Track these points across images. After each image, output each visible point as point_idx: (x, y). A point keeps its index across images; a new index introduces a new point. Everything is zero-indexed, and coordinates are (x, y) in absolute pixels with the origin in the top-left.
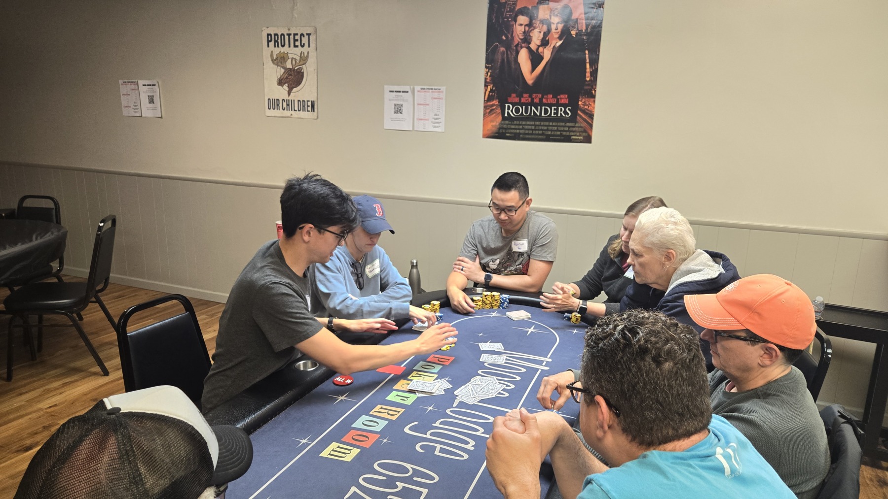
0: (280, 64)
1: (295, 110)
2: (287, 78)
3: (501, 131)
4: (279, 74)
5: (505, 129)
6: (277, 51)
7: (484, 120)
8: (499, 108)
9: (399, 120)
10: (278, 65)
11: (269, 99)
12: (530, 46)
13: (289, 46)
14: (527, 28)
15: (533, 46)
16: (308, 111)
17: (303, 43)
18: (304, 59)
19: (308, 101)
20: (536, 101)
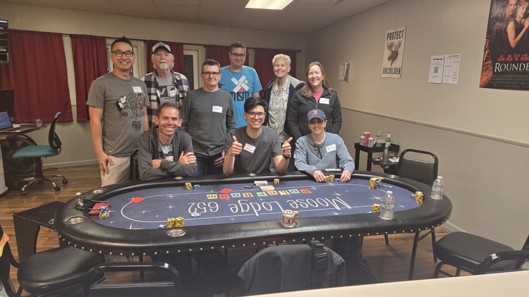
0: (390, 49)
1: (393, 74)
2: (392, 56)
3: (491, 82)
4: (389, 54)
5: (494, 80)
6: (390, 42)
7: (481, 75)
8: (492, 66)
9: (435, 77)
10: (389, 50)
11: (384, 68)
12: (516, 19)
13: (395, 39)
14: (515, 7)
15: (518, 19)
16: (397, 74)
17: (400, 36)
18: (400, 45)
19: (398, 68)
20: (516, 59)
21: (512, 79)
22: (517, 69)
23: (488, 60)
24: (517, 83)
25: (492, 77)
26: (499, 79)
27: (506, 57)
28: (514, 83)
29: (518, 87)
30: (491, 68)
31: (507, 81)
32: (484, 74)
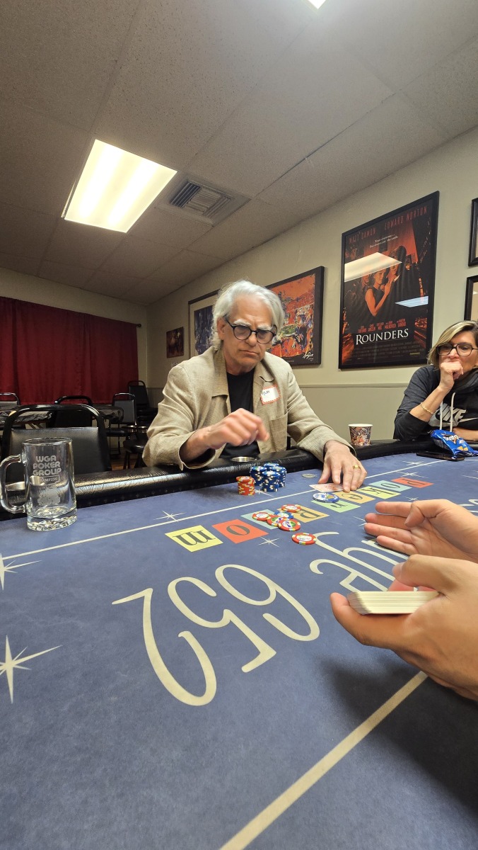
12: (374, 287)
22: (382, 339)
25: (354, 351)
27: (367, 327)
30: (352, 341)
32: (345, 348)
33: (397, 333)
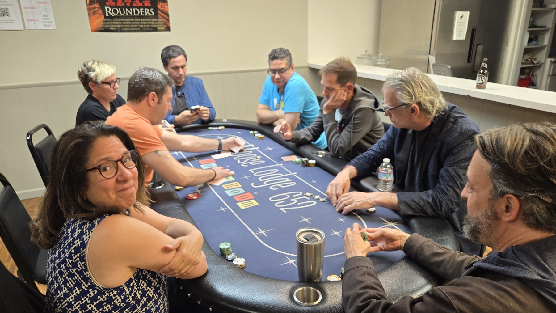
3: (106, 26)
5: (110, 25)
7: (89, 18)
8: (101, 10)
9: (6, 21)
20: (128, 4)
21: (130, 23)
22: (131, 14)
23: (94, 4)
24: (136, 26)
25: (104, 21)
26: (114, 23)
27: (115, 1)
28: (133, 26)
29: (139, 29)
30: (101, 11)
31: (124, 25)
32: (94, 17)
33: (144, 10)
